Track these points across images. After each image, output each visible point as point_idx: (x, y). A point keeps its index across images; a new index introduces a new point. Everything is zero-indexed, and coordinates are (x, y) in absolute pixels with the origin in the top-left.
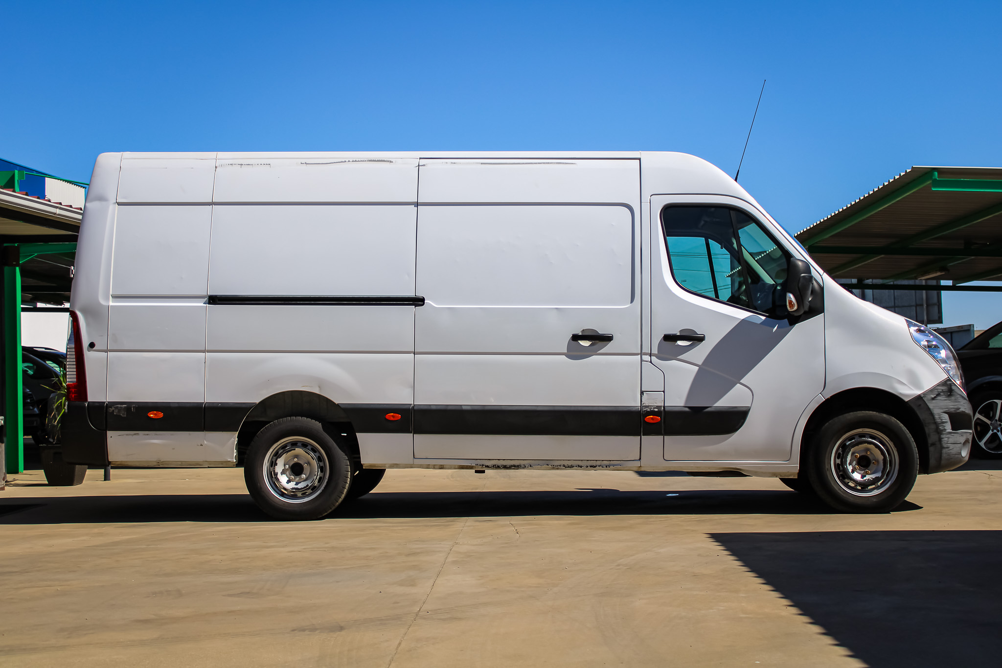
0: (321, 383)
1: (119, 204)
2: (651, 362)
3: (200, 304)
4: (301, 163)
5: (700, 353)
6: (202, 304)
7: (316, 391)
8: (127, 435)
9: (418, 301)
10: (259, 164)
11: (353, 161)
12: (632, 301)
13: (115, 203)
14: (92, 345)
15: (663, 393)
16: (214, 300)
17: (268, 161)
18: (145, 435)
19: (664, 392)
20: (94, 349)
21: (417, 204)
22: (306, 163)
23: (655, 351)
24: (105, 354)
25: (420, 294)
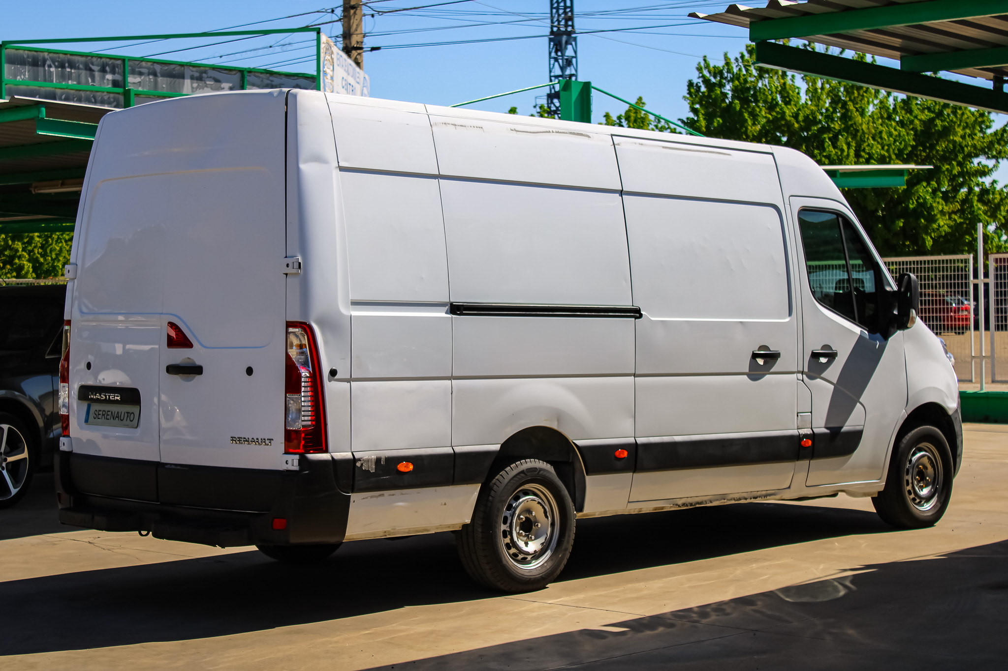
0: (559, 415)
1: (342, 169)
2: (803, 381)
3: (441, 314)
4: (511, 130)
5: (834, 371)
6: (443, 315)
7: (554, 426)
8: (372, 497)
9: (636, 313)
10: (472, 127)
11: (556, 132)
12: (790, 314)
13: (337, 167)
14: (333, 373)
15: (810, 414)
16: (456, 309)
17: (479, 123)
18: (390, 495)
19: (811, 412)
20: (336, 377)
21: (621, 193)
22: (515, 130)
23: (806, 370)
24: (347, 385)
25: (637, 304)
